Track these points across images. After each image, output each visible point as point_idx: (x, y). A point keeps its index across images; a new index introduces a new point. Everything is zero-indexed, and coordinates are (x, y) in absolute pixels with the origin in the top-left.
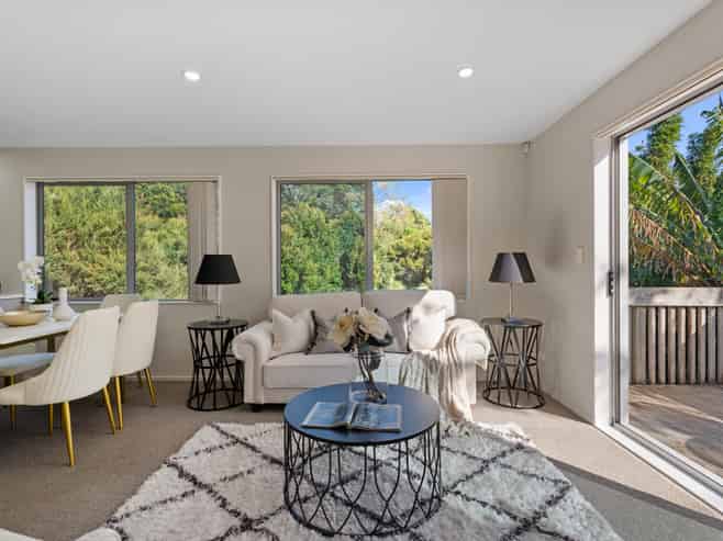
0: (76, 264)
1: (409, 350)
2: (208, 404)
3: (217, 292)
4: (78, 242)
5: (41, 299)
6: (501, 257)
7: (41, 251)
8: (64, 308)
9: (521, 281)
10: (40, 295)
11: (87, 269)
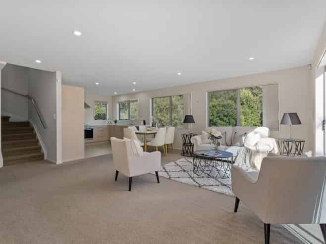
0: (160, 117)
1: (243, 146)
2: (185, 155)
3: (191, 125)
4: (161, 111)
5: (153, 126)
6: (285, 114)
7: (153, 115)
8: (157, 128)
9: (291, 124)
10: (153, 125)
11: (163, 119)
